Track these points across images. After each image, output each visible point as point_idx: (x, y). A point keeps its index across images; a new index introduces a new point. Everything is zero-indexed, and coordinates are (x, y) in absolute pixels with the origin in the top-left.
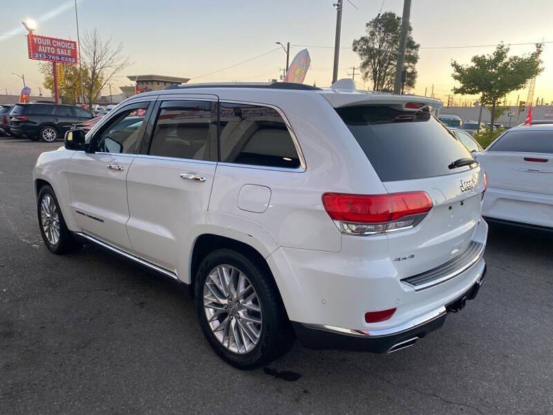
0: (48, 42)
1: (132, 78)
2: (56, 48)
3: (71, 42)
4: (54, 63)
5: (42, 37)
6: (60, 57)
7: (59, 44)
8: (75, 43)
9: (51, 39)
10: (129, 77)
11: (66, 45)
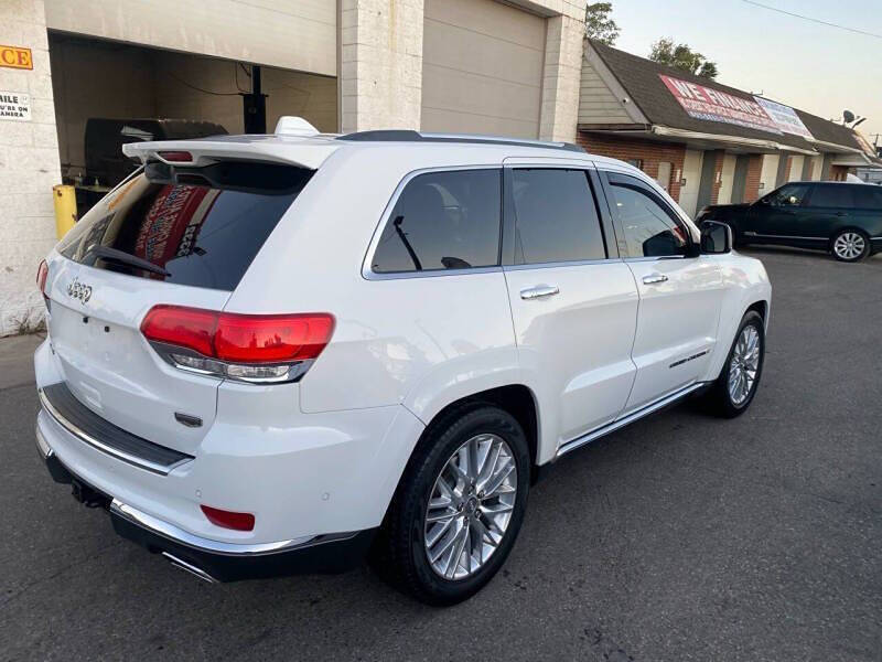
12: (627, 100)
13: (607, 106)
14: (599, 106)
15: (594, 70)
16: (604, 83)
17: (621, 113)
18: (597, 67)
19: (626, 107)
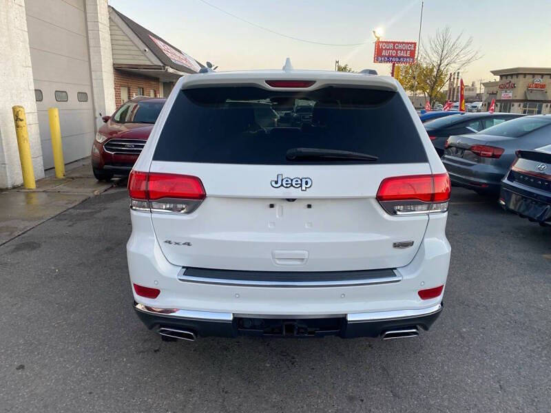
0: (391, 46)
1: (495, 73)
2: (397, 51)
3: (411, 43)
4: (394, 64)
5: (385, 42)
6: (399, 58)
7: (400, 46)
8: (415, 44)
9: (394, 43)
10: (492, 72)
11: (407, 47)
12: (147, 50)
13: (133, 53)
14: (127, 52)
15: (119, 27)
16: (128, 37)
17: (143, 58)
18: (120, 25)
19: (147, 54)
